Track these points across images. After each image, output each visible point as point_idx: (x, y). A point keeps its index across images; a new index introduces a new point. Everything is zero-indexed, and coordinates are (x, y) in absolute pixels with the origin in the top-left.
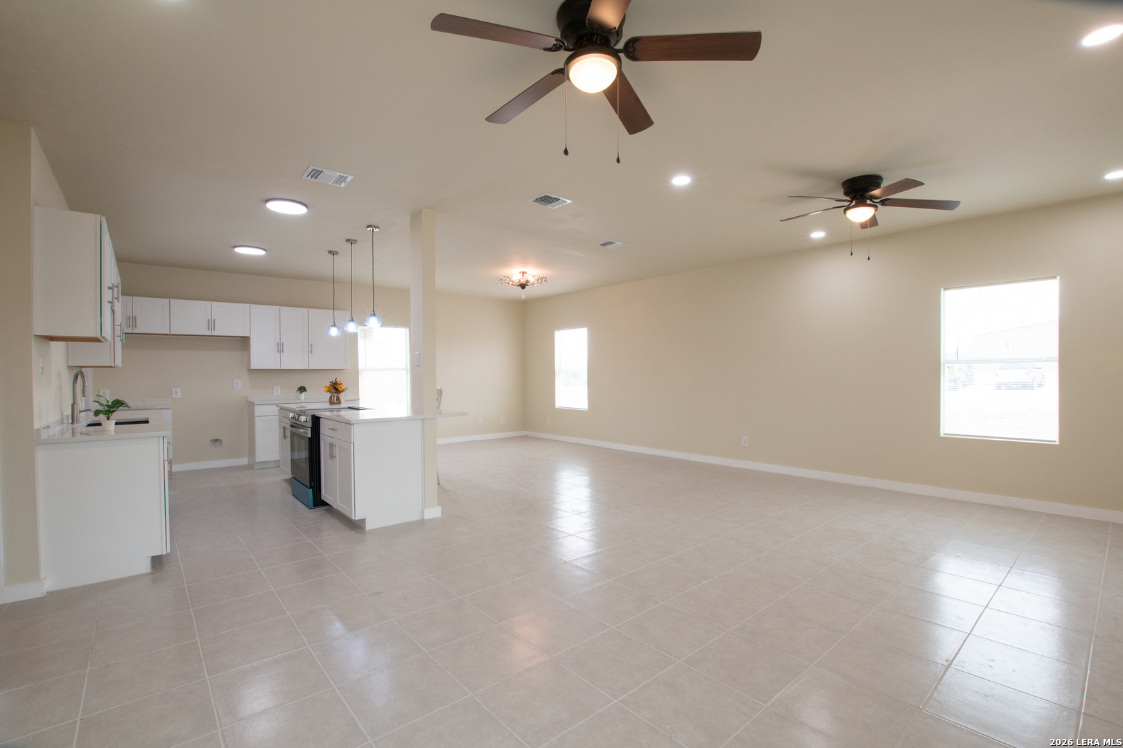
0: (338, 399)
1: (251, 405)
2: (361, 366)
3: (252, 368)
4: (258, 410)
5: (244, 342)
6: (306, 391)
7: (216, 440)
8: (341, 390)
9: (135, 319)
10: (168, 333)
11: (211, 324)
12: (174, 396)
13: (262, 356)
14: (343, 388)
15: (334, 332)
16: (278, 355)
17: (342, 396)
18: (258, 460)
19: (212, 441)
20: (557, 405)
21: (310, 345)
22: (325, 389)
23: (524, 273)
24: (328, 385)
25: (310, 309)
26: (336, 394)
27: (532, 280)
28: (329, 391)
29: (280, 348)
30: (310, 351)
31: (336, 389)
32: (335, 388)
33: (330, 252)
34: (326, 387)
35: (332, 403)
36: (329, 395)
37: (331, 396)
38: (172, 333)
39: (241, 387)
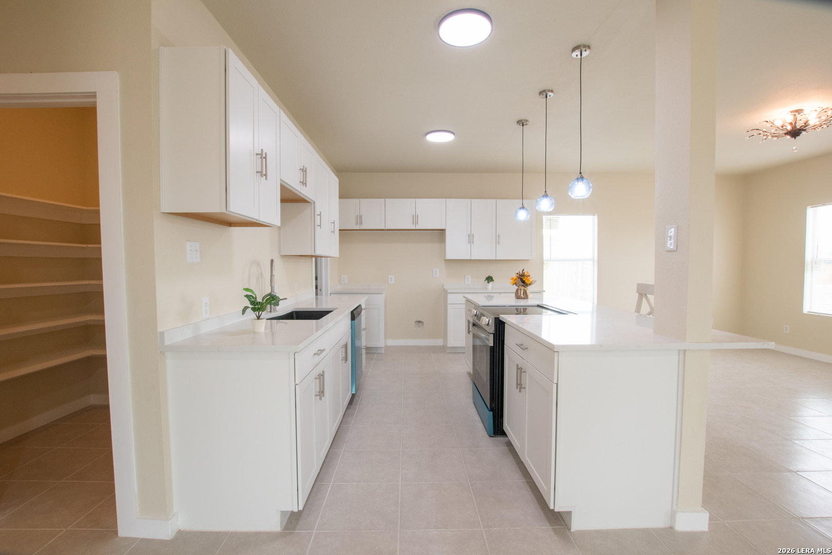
0: (525, 293)
1: (445, 292)
2: (546, 256)
3: (447, 258)
4: (451, 298)
5: (440, 234)
6: (493, 280)
7: (419, 322)
8: (528, 282)
9: (361, 217)
10: (383, 228)
11: (415, 219)
12: (390, 282)
13: (456, 247)
14: (531, 280)
15: (522, 215)
16: (469, 246)
17: (529, 289)
18: (449, 345)
19: (416, 322)
20: (806, 309)
21: (497, 235)
22: (511, 281)
23: (799, 111)
24: (515, 276)
25: (498, 200)
26: (523, 288)
27: (813, 121)
28: (516, 284)
29: (471, 239)
30: (498, 242)
31: (524, 282)
32: (522, 280)
33: (518, 122)
34: (512, 279)
35: (518, 297)
36: (515, 287)
37: (517, 290)
38: (387, 228)
39: (439, 276)
